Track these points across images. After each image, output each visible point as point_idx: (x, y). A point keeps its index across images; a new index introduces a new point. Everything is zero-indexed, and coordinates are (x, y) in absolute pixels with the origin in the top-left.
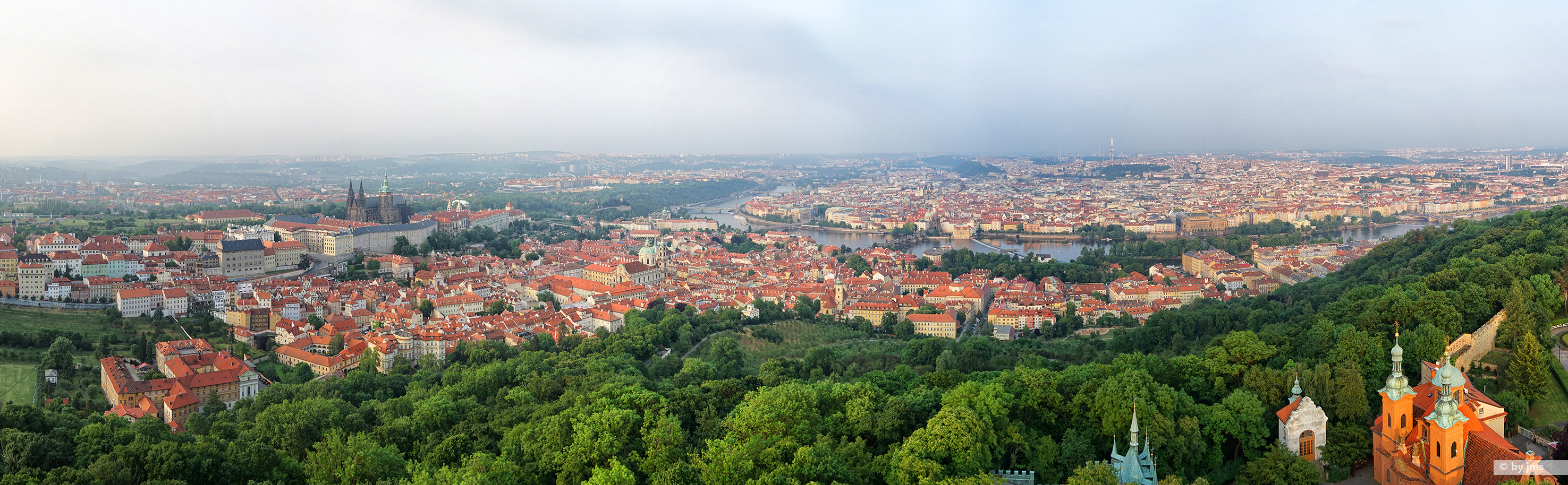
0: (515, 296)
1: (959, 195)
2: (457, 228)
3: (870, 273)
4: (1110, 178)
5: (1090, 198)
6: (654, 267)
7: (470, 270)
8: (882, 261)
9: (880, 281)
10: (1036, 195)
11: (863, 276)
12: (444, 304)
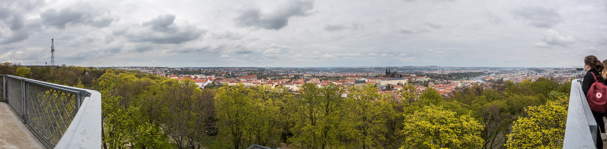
2: (413, 80)
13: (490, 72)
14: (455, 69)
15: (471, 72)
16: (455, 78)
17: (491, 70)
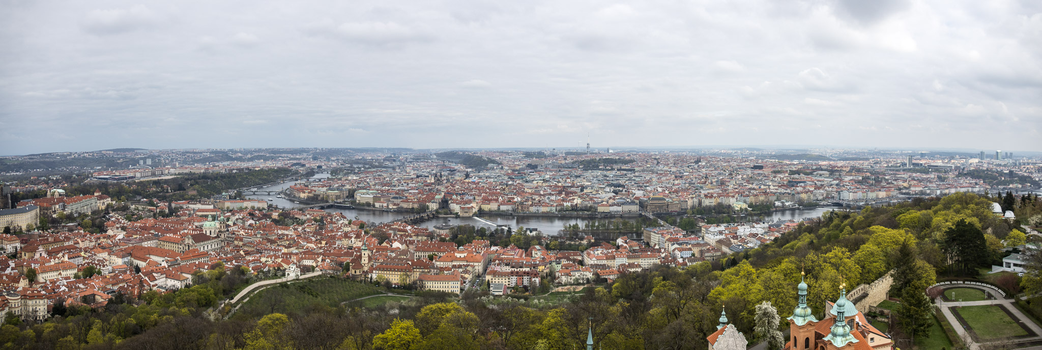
0: (102, 262)
1: (464, 182)
2: (55, 211)
3: (391, 242)
4: (586, 169)
5: (570, 185)
6: (215, 237)
7: (66, 244)
8: (401, 233)
9: (399, 248)
10: (527, 182)
11: (384, 244)
12: (44, 272)
13: (314, 165)
14: (198, 157)
15: (248, 169)
16: (195, 193)
17: (315, 159)
